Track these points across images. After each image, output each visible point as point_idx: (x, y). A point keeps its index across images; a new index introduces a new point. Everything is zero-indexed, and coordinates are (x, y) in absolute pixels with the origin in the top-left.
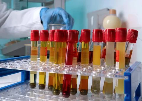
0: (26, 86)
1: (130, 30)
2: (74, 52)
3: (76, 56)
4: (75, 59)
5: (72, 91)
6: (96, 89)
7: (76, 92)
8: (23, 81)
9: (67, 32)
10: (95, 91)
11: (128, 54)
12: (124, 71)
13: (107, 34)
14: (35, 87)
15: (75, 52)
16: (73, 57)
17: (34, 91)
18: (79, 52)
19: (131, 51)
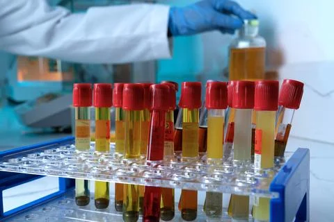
0: (69, 202)
1: (288, 81)
2: (167, 132)
3: (170, 140)
4: (169, 146)
5: (164, 214)
6: (213, 208)
7: (173, 214)
8: (64, 191)
9: (152, 88)
10: (212, 212)
11: (281, 134)
12: (272, 177)
13: (237, 92)
14: (88, 204)
15: (169, 132)
16: (165, 142)
17: (84, 215)
18: (178, 130)
19: (289, 127)
